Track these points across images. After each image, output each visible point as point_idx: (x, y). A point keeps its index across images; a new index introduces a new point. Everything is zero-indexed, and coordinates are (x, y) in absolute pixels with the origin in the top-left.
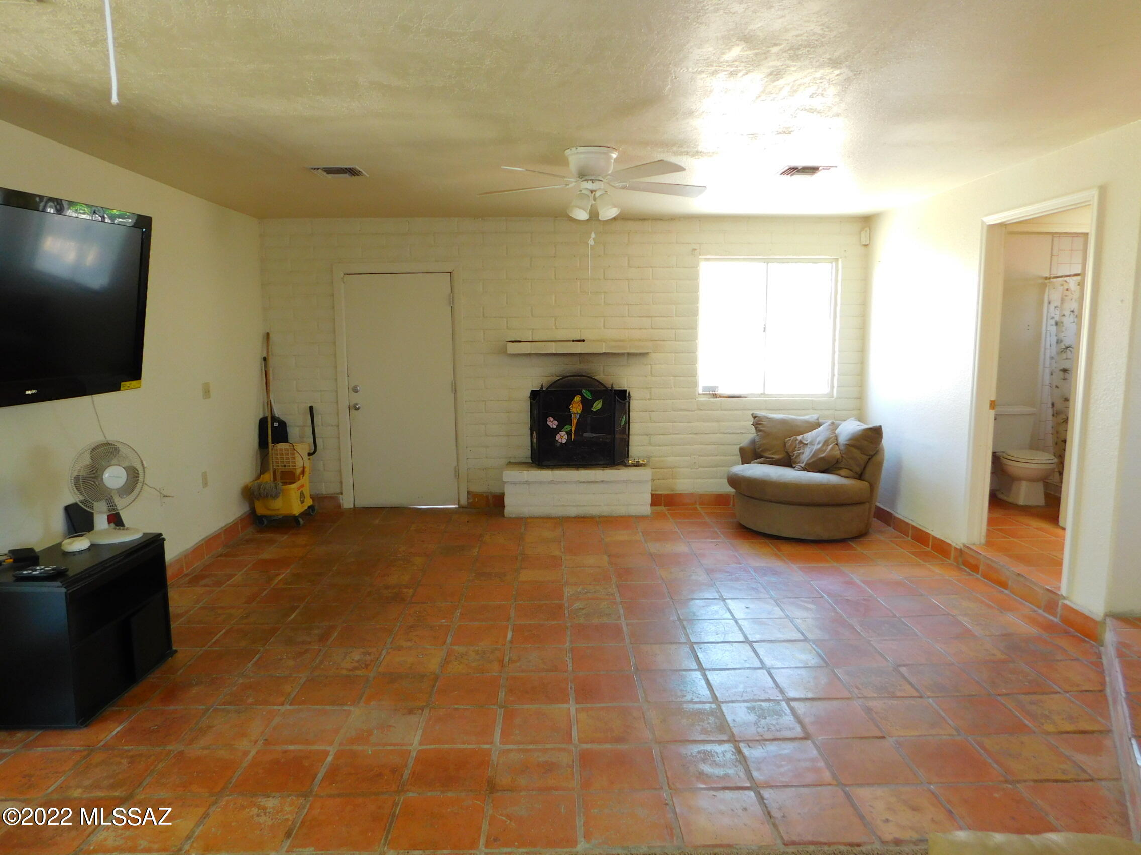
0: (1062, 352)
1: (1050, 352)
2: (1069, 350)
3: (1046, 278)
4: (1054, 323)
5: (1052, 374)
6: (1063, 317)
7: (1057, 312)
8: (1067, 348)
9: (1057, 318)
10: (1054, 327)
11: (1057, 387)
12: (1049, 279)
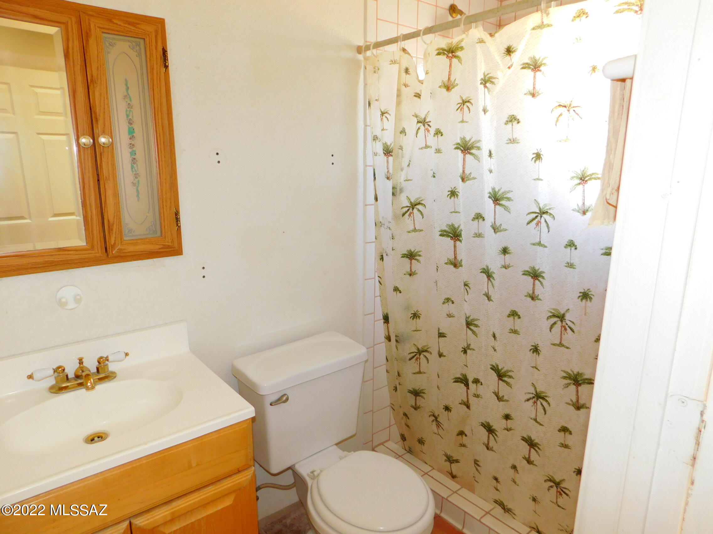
0: (404, 215)
1: (377, 212)
2: (419, 210)
3: (359, 50)
4: (380, 151)
5: (382, 258)
6: (402, 135)
7: (390, 124)
8: (413, 206)
9: (388, 138)
10: (382, 158)
11: (396, 289)
12: (367, 48)
